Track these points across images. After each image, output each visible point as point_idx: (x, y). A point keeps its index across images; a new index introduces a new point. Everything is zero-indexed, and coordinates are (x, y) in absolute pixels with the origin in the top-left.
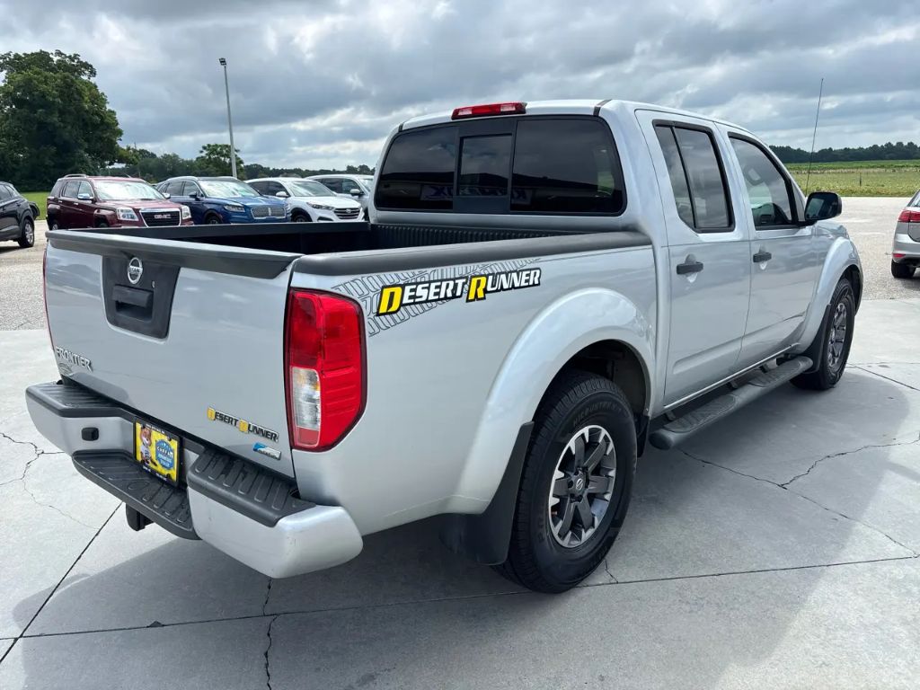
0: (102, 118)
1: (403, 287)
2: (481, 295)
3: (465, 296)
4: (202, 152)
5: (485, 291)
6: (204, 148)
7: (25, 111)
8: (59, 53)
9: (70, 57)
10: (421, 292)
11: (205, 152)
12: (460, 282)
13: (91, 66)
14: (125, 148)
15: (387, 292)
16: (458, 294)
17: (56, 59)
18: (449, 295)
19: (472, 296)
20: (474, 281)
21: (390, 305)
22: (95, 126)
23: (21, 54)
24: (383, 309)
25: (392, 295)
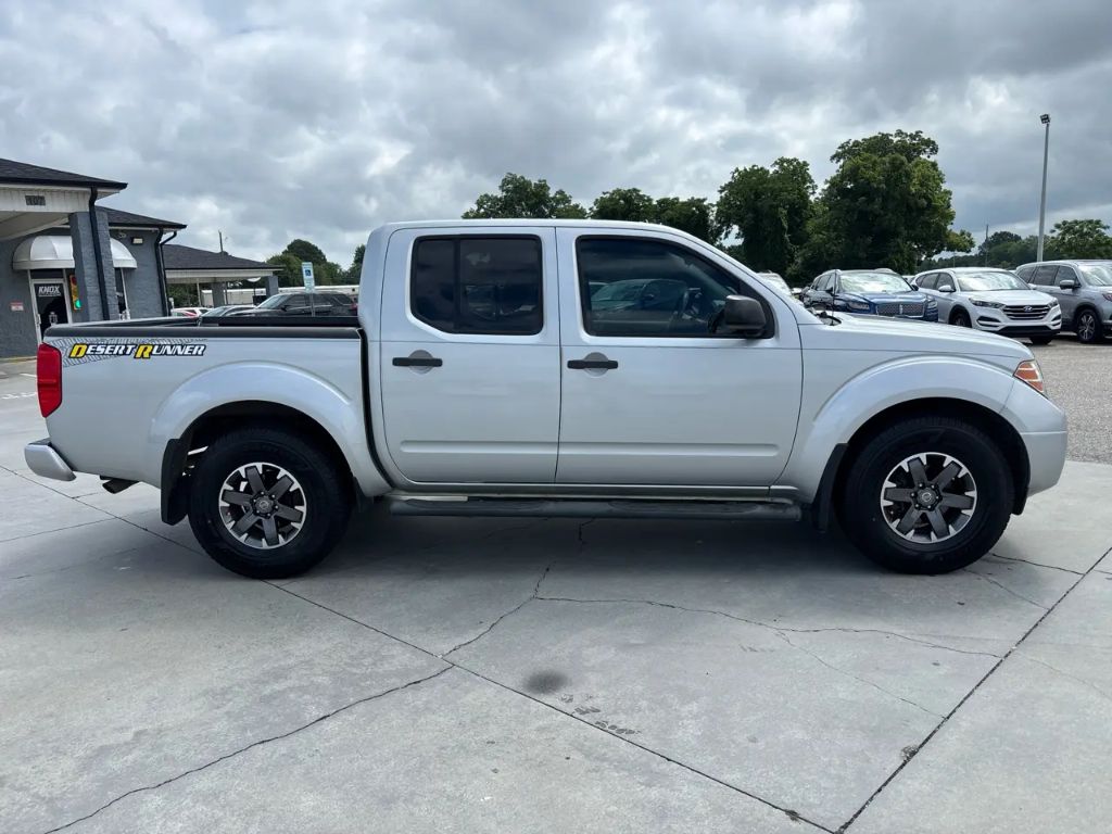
0: (929, 201)
1: (88, 346)
2: (146, 355)
3: (133, 355)
4: (1053, 231)
5: (151, 354)
6: (1058, 226)
7: (847, 202)
8: (899, 133)
9: (911, 135)
10: (100, 349)
11: (1058, 231)
12: (130, 347)
13: (933, 142)
14: (958, 233)
15: (77, 348)
16: (128, 352)
17: (895, 140)
18: (121, 352)
19: (139, 355)
20: (142, 348)
21: (78, 353)
22: (921, 211)
23: (860, 140)
24: (73, 355)
25: (80, 349)
